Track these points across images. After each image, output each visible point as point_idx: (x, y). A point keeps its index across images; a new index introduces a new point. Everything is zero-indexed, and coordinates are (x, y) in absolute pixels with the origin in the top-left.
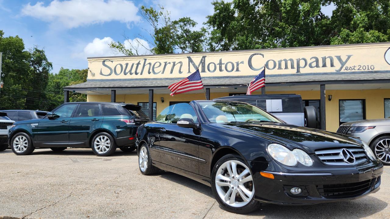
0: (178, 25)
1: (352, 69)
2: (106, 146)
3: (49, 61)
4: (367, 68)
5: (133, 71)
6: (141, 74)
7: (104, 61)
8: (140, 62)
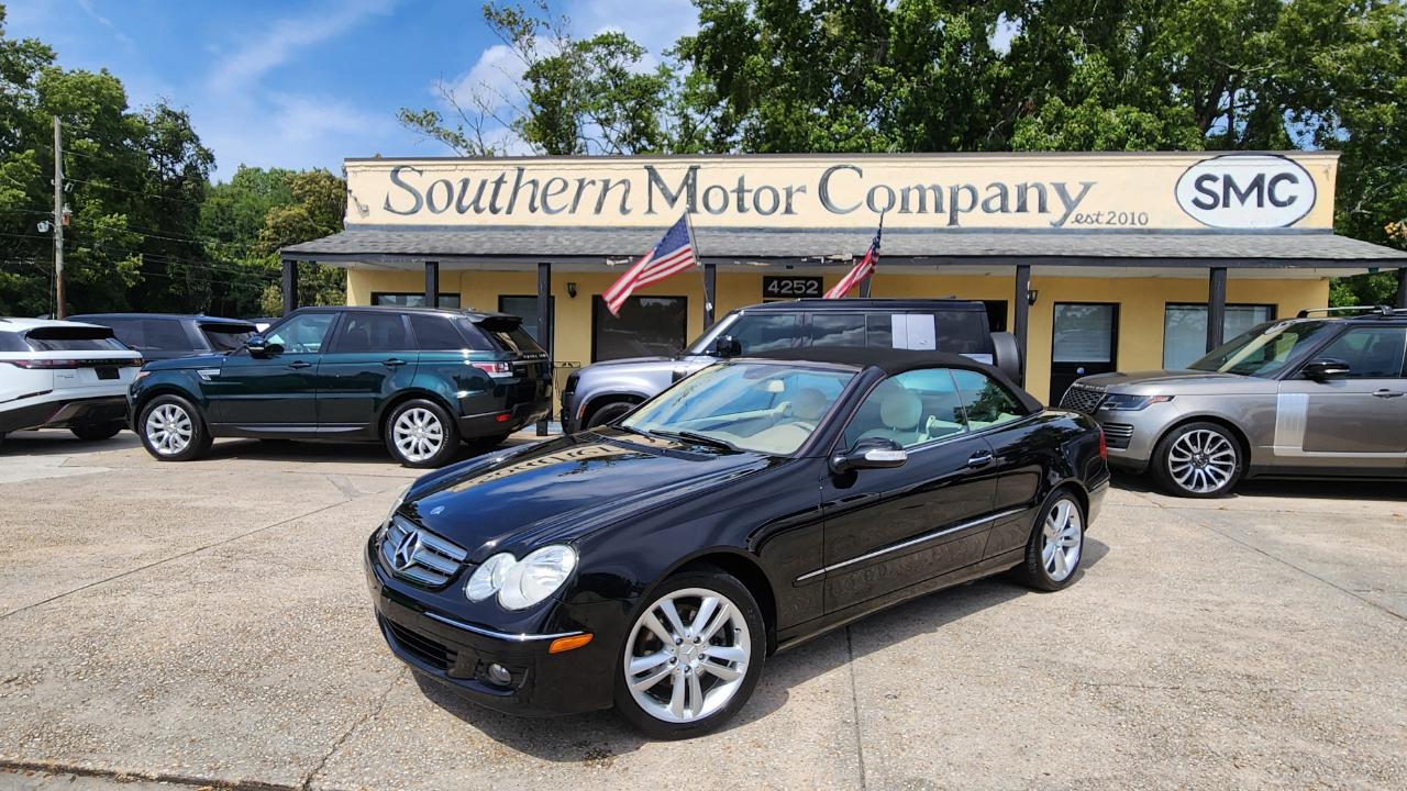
0: (591, 55)
1: (1092, 222)
2: (431, 440)
3: (205, 145)
4: (1130, 221)
5: (485, 202)
6: (509, 212)
7: (396, 172)
8: (503, 176)
